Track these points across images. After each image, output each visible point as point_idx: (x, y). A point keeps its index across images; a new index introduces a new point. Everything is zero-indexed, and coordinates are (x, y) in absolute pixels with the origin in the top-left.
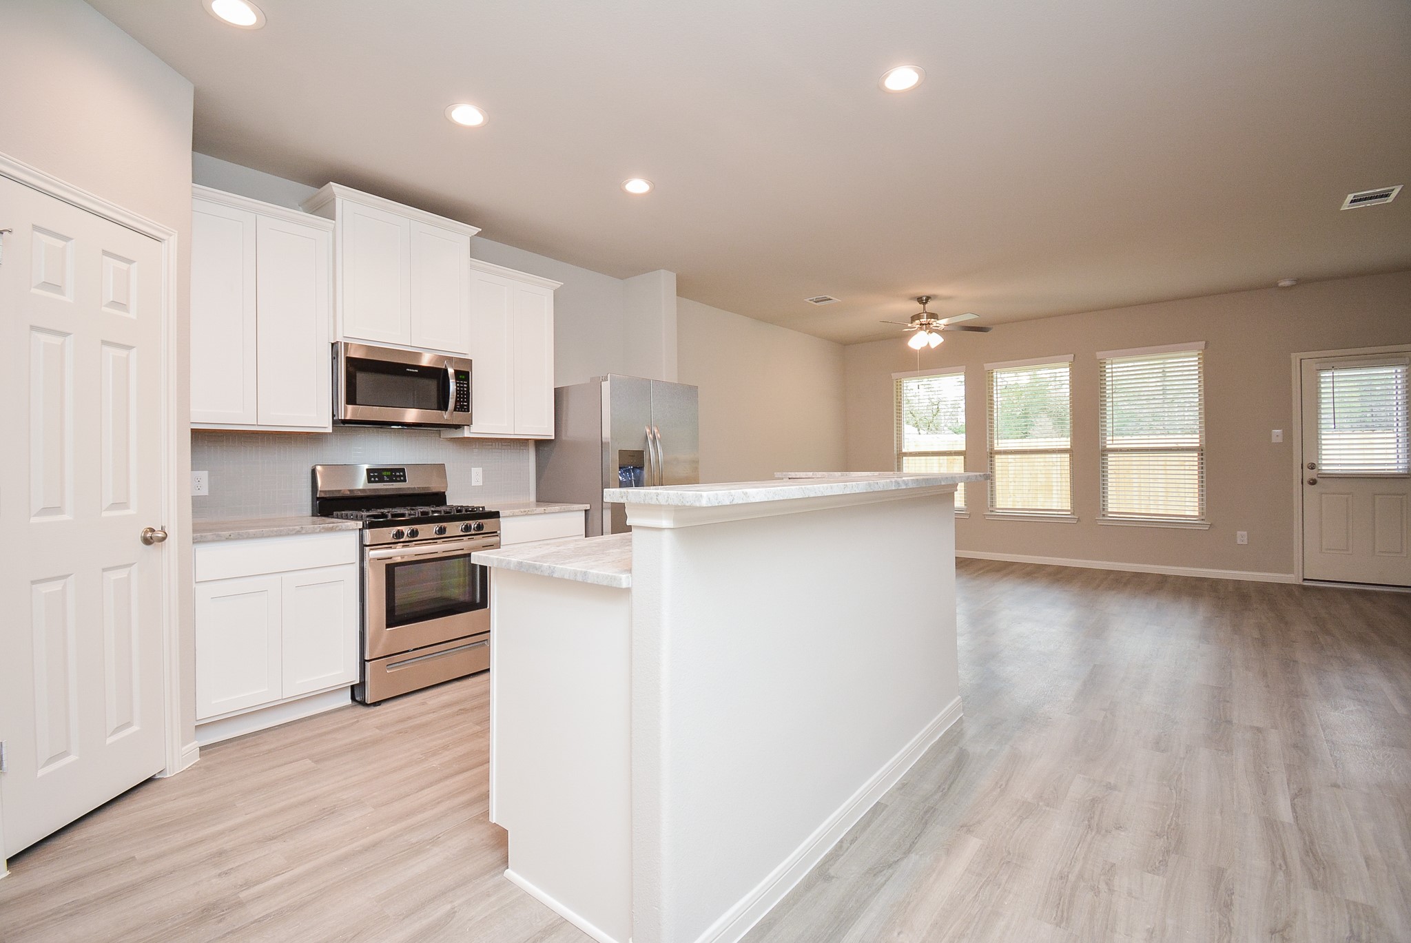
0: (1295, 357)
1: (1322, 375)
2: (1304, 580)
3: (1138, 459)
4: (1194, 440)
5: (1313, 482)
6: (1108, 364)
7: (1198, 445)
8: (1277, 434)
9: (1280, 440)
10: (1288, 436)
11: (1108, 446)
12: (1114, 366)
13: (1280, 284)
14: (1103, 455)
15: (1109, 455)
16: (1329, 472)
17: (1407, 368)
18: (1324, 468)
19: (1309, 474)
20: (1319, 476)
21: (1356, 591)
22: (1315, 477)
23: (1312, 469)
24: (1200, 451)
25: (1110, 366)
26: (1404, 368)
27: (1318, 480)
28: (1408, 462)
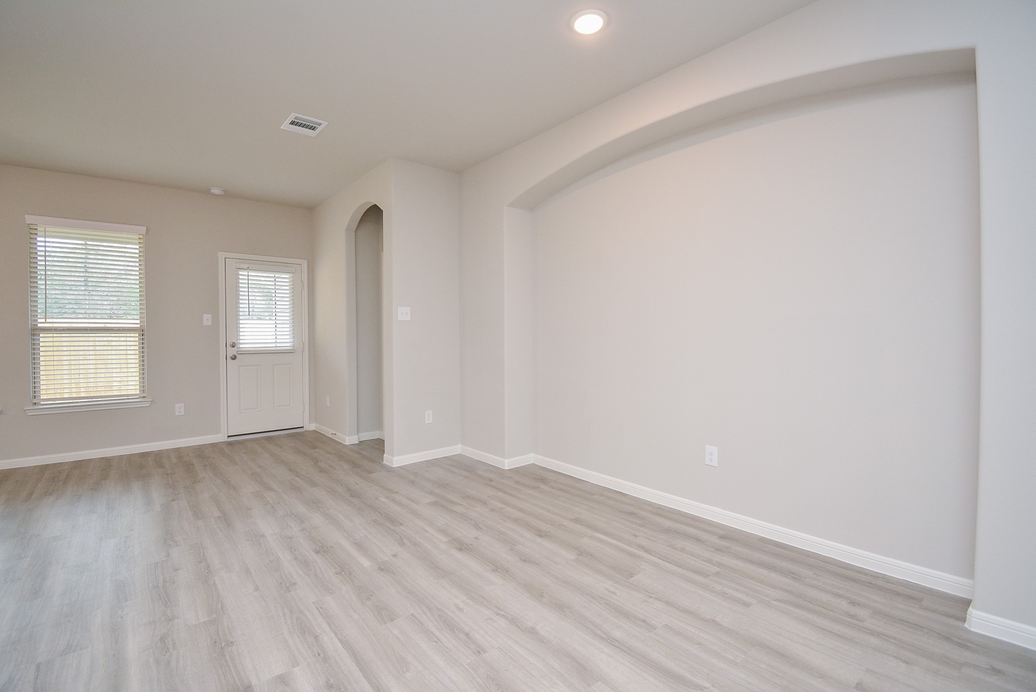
0: (221, 255)
1: (240, 273)
2: (228, 436)
3: (68, 339)
4: (134, 321)
5: (234, 358)
6: (41, 236)
7: (139, 326)
8: (207, 319)
9: (209, 323)
10: (215, 320)
11: (39, 325)
12: (47, 239)
13: (212, 191)
14: (34, 335)
15: (41, 335)
16: (244, 349)
17: (293, 275)
18: (241, 346)
19: (232, 352)
20: (238, 353)
21: (264, 438)
22: (235, 354)
23: (233, 347)
24: (141, 331)
25: (43, 239)
26: (291, 275)
27: (237, 355)
28: (293, 342)
